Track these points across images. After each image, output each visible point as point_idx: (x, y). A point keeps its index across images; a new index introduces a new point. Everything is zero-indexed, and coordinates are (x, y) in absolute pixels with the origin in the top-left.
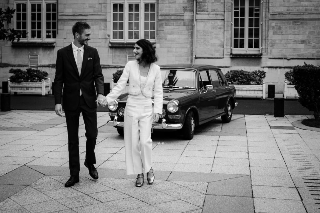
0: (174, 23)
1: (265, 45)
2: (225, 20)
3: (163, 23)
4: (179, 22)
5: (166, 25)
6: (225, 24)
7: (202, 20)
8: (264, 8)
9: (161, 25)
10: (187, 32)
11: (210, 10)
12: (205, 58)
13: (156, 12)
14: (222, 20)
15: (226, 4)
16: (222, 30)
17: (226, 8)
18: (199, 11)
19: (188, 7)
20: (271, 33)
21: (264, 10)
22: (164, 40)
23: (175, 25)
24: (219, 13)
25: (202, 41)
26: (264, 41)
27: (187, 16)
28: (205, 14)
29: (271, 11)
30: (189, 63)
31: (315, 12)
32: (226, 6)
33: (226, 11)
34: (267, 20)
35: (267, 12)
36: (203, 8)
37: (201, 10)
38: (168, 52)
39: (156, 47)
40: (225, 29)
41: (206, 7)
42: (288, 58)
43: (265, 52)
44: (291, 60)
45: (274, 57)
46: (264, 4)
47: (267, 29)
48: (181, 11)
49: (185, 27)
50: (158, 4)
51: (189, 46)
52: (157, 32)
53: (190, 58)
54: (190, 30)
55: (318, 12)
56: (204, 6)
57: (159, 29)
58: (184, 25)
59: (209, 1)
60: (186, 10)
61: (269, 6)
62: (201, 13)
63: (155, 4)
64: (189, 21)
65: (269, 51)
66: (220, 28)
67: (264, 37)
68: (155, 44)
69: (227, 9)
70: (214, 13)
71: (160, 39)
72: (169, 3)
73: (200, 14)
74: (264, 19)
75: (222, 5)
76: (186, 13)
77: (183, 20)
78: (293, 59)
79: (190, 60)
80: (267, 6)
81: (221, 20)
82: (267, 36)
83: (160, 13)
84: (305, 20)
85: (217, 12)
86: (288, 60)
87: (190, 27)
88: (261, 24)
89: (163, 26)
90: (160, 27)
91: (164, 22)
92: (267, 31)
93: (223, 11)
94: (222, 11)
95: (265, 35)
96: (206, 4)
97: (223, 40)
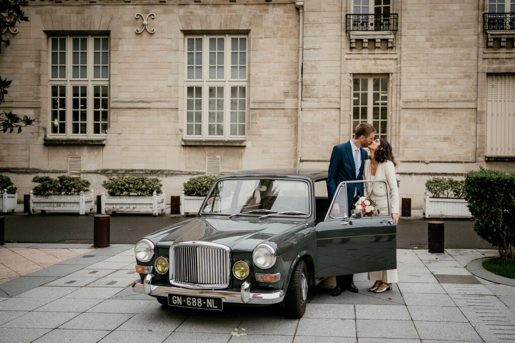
0: (271, 114)
1: (396, 144)
2: (341, 109)
3: (256, 114)
4: (278, 111)
5: (261, 115)
6: (342, 115)
7: (310, 109)
8: (394, 93)
9: (254, 116)
10: (288, 125)
11: (320, 95)
12: (314, 161)
13: (246, 98)
14: (337, 109)
15: (342, 87)
16: (337, 123)
17: (342, 93)
18: (306, 97)
19: (290, 91)
20: (403, 127)
21: (394, 96)
22: (257, 136)
23: (272, 115)
24: (333, 100)
25: (310, 138)
26: (394, 138)
27: (289, 103)
28: (314, 101)
29: (403, 98)
30: (292, 167)
31: (463, 99)
32: (342, 90)
33: (342, 97)
34: (398, 109)
35: (398, 99)
36: (311, 93)
37: (309, 95)
38: (263, 152)
39: (247, 146)
40: (342, 121)
41: (315, 92)
42: (426, 162)
43: (396, 152)
44: (431, 164)
45: (407, 160)
46: (394, 88)
47: (398, 122)
48: (281, 97)
49: (286, 119)
50: (249, 87)
51: (291, 145)
52: (248, 125)
53: (293, 161)
54: (294, 122)
55: (466, 99)
56: (312, 90)
57: (251, 122)
58: (286, 116)
59: (318, 84)
60: (288, 95)
61: (400, 90)
62: (308, 99)
63: (245, 87)
64: (292, 110)
65: (401, 152)
66: (335, 120)
67: (394, 133)
68: (245, 142)
69: (343, 95)
70: (326, 99)
71: (252, 135)
72: (265, 86)
73: (307, 101)
74: (394, 109)
75: (337, 89)
76: (287, 99)
77: (284, 109)
78: (433, 162)
79: (292, 164)
80: (398, 90)
81: (335, 110)
82: (397, 131)
83: (252, 99)
84: (449, 110)
85: (331, 99)
86: (427, 163)
87: (294, 119)
88: (390, 114)
89: (256, 117)
90: (252, 118)
91: (257, 111)
92: (398, 124)
93: (339, 97)
94: (336, 97)
95: (396, 130)
96: (316, 87)
97: (338, 136)
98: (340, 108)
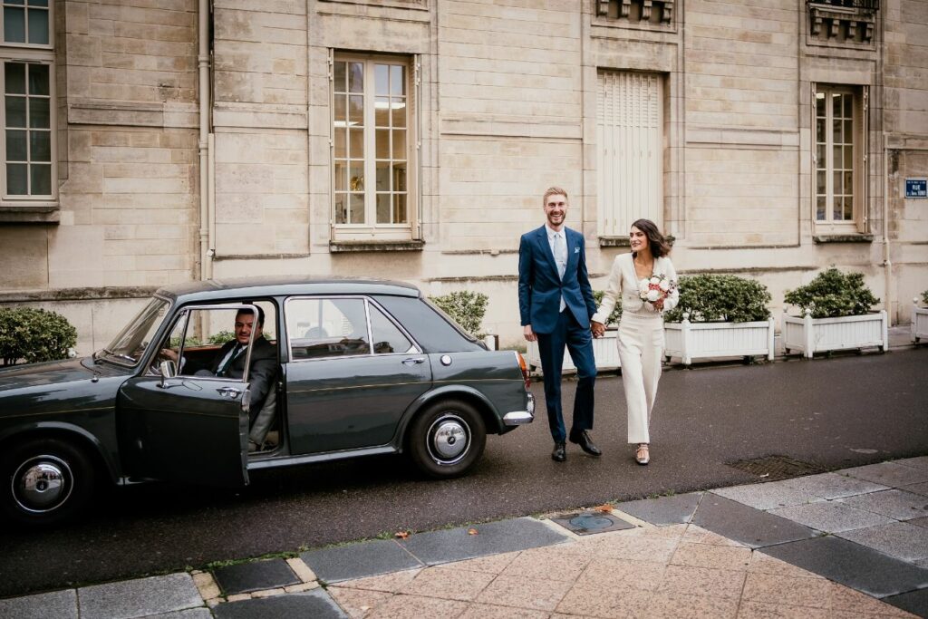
0: (126, 139)
1: (431, 214)
2: (311, 132)
3: (85, 137)
4: (146, 134)
5: (98, 142)
6: (312, 146)
7: (234, 129)
8: (425, 98)
9: (81, 142)
10: (175, 169)
11: (259, 97)
12: (248, 258)
13: (52, 96)
14: (301, 132)
15: (311, 80)
16: (302, 165)
17: (311, 93)
18: (223, 99)
19: (177, 83)
20: (445, 175)
21: (425, 107)
22: (90, 196)
23: (130, 143)
24: (291, 109)
25: (236, 200)
26: (426, 199)
27: (176, 114)
28: (244, 111)
29: (443, 111)
30: (187, 274)
31: (556, 119)
32: (311, 87)
33: (311, 102)
34: (434, 136)
35: (434, 113)
36: (236, 89)
37: (230, 95)
38: (109, 239)
39: (61, 223)
40: (312, 162)
41: (246, 88)
42: (493, 252)
43: (431, 233)
44: (501, 256)
45: (454, 249)
46: (425, 87)
47: (434, 165)
48: (152, 97)
49: (168, 152)
50: (62, 65)
51: (183, 217)
52: (58, 168)
53: (188, 259)
54: (188, 162)
55: (562, 119)
56: (239, 82)
57: (70, 159)
58: (167, 146)
59: (254, 68)
60: (172, 92)
61: (438, 93)
62: (230, 104)
63: (47, 66)
64: (182, 131)
65: (442, 232)
66: (296, 158)
67: (426, 190)
68: (56, 212)
69: (315, 97)
70: (274, 106)
71: (76, 193)
72: (108, 66)
73: (226, 108)
74: (425, 135)
75: (301, 84)
76: (170, 103)
77: (162, 127)
78: (505, 252)
79: (188, 267)
80: (434, 94)
81: (296, 132)
82: (434, 184)
83: (72, 97)
84: (531, 140)
85: (285, 106)
86: (493, 255)
87: (188, 153)
88: (418, 147)
89: (85, 145)
90: (73, 150)
91: (88, 132)
92: (434, 170)
93: (305, 102)
94: (298, 102)
95: (430, 182)
96: (248, 75)
97: (304, 197)
98: (307, 130)
